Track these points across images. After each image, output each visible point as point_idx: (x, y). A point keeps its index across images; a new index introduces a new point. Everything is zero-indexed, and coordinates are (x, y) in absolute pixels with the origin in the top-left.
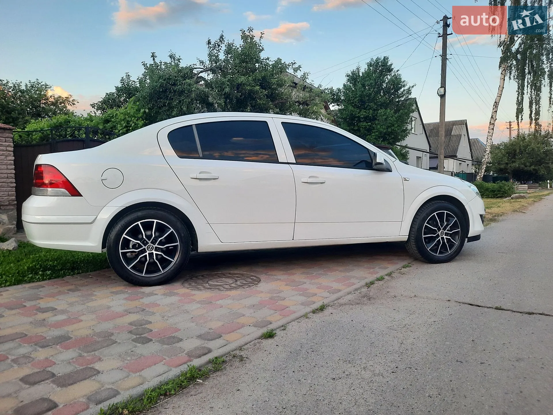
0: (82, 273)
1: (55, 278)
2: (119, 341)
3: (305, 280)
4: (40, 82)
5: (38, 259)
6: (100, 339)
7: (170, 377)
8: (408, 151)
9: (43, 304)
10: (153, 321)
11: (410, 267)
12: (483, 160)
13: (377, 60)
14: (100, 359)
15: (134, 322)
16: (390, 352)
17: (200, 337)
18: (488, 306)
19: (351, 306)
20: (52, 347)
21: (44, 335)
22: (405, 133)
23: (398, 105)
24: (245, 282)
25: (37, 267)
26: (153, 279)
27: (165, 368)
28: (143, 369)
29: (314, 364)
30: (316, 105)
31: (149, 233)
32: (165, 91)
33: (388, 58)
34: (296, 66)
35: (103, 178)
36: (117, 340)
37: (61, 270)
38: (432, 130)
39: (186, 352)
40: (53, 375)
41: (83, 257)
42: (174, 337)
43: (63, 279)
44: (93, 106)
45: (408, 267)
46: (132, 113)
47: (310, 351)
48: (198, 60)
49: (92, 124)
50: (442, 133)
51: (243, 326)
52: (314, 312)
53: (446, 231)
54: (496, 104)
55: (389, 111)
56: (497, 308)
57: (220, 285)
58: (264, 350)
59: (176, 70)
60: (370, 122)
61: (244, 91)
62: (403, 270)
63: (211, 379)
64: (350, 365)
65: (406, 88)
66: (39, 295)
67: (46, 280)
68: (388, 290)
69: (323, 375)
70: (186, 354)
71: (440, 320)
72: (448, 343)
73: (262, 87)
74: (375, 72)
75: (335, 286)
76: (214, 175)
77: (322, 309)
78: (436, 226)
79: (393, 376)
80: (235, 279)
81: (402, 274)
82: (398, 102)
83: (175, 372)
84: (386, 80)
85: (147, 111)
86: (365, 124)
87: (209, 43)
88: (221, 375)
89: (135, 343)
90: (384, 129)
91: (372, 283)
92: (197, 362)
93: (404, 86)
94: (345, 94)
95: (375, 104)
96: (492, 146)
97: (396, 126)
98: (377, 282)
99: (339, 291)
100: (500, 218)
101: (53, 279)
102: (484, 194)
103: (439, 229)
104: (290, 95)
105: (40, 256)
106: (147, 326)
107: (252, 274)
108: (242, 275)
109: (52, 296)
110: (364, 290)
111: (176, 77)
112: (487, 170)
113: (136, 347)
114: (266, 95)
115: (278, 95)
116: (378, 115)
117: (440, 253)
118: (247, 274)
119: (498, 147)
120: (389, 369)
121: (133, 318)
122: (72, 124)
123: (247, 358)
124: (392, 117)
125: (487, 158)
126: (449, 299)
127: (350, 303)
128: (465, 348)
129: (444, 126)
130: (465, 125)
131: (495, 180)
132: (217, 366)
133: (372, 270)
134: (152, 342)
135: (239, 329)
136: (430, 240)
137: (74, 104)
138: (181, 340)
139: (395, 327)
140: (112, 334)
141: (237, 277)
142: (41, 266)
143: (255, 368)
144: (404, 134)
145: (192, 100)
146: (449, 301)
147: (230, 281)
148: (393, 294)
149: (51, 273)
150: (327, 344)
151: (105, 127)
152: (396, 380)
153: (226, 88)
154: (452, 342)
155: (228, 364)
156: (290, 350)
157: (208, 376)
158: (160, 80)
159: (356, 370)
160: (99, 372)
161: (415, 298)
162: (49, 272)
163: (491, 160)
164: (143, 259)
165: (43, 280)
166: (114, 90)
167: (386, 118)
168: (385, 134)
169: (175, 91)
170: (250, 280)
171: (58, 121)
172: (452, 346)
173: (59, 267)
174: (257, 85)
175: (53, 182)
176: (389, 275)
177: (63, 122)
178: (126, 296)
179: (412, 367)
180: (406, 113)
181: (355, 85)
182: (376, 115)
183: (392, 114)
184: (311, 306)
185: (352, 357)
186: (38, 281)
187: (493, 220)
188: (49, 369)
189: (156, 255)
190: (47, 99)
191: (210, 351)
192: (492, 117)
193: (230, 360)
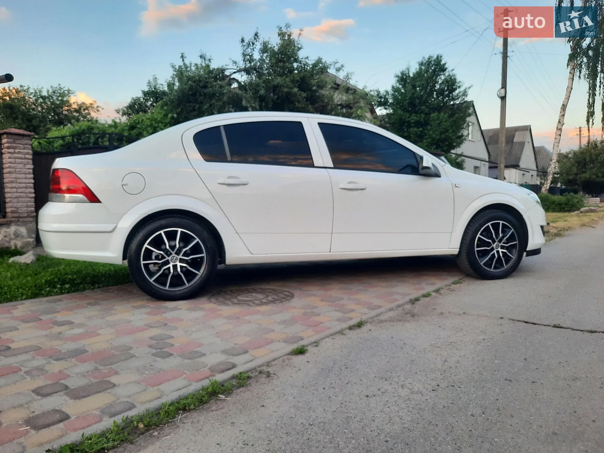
0: (103, 287)
1: (74, 292)
2: (137, 355)
3: (343, 296)
4: (62, 87)
5: (57, 273)
6: (118, 353)
7: (190, 391)
8: (464, 160)
9: (60, 317)
10: (175, 336)
11: (461, 283)
12: (549, 169)
13: (429, 59)
14: (116, 373)
15: (155, 336)
16: (432, 370)
17: (224, 352)
18: (546, 324)
19: (392, 323)
20: (67, 360)
21: (59, 348)
22: (460, 140)
23: (452, 109)
24: (276, 298)
25: (55, 280)
26: (178, 293)
27: (185, 383)
28: (161, 384)
29: (346, 381)
30: (361, 108)
31: (172, 243)
32: (194, 95)
33: (441, 57)
34: (338, 65)
35: (124, 183)
36: (135, 354)
37: (81, 283)
38: (491, 137)
39: (209, 366)
40: (66, 387)
41: (104, 271)
42: (196, 352)
43: (82, 293)
44: (118, 111)
45: (458, 283)
46: (159, 119)
47: (343, 368)
48: (231, 60)
49: (117, 131)
50: (503, 139)
51: (272, 341)
52: (351, 328)
53: (502, 244)
54: (564, 107)
55: (442, 114)
56: (555, 326)
57: (250, 301)
58: (294, 366)
59: (207, 71)
60: (421, 127)
61: (280, 94)
62: (453, 286)
63: (234, 395)
64: (386, 383)
65: (462, 89)
66: (57, 309)
67: (64, 293)
68: (435, 307)
69: (356, 392)
70: (209, 369)
71: (490, 338)
72: (497, 361)
73: (301, 89)
74: (427, 71)
75: (376, 302)
76: (243, 180)
77: (360, 325)
78: (491, 237)
79: (432, 394)
80: (266, 295)
81: (451, 291)
82: (453, 105)
83: (195, 387)
84: (440, 80)
85: (175, 116)
86: (415, 129)
87: (243, 41)
88: (245, 391)
89: (154, 357)
90: (437, 135)
91: (417, 300)
92: (220, 377)
93: (459, 87)
94: (394, 97)
95: (427, 107)
96: (560, 155)
97: (451, 131)
98: (422, 299)
99: (380, 307)
100: (566, 233)
101: (71, 293)
102: (549, 207)
103: (494, 242)
104: (331, 98)
105: (59, 270)
106: (169, 341)
107: (285, 289)
108: (275, 290)
109: (71, 309)
110: (408, 307)
111: (206, 78)
112: (554, 181)
113: (155, 361)
114: (305, 97)
115: (319, 97)
116: (431, 119)
117: (495, 268)
118: (280, 289)
119: (566, 156)
120: (429, 387)
121: (154, 332)
122: (96, 131)
123: (274, 374)
124: (446, 121)
125: (553, 168)
126: (502, 316)
127: (391, 320)
128: (516, 367)
129: (504, 133)
130: (529, 132)
131: (562, 192)
132: (241, 381)
133: (417, 286)
134: (172, 357)
135: (268, 344)
136: (483, 254)
137: (98, 111)
138: (204, 355)
139: (439, 344)
140: (131, 348)
141: (269, 292)
142: (59, 279)
143: (283, 384)
144: (458, 141)
145: (224, 103)
146: (502, 318)
147: (260, 296)
148: (439, 311)
149: (70, 287)
150: (362, 361)
151: (130, 134)
152: (436, 398)
153: (261, 90)
154: (502, 360)
155: (254, 380)
156: (321, 367)
157: (231, 392)
158: (190, 82)
159: (392, 388)
160: (114, 385)
161: (464, 316)
162: (67, 286)
163: (558, 170)
164: (167, 271)
165: (62, 293)
166: (140, 95)
167: (439, 123)
168: (439, 140)
169: (205, 94)
170: (283, 296)
171: (80, 128)
172: (502, 365)
173: (79, 281)
174: (296, 86)
175: (71, 188)
176: (437, 291)
177: (85, 129)
178: (148, 310)
179: (455, 385)
180: (462, 117)
181: (404, 86)
182: (428, 120)
183: (446, 119)
184: (348, 322)
185: (390, 374)
186: (55, 295)
187: (558, 235)
188: (63, 382)
189: (181, 267)
190: (70, 106)
191: (234, 366)
192: (559, 122)
193: (256, 376)
